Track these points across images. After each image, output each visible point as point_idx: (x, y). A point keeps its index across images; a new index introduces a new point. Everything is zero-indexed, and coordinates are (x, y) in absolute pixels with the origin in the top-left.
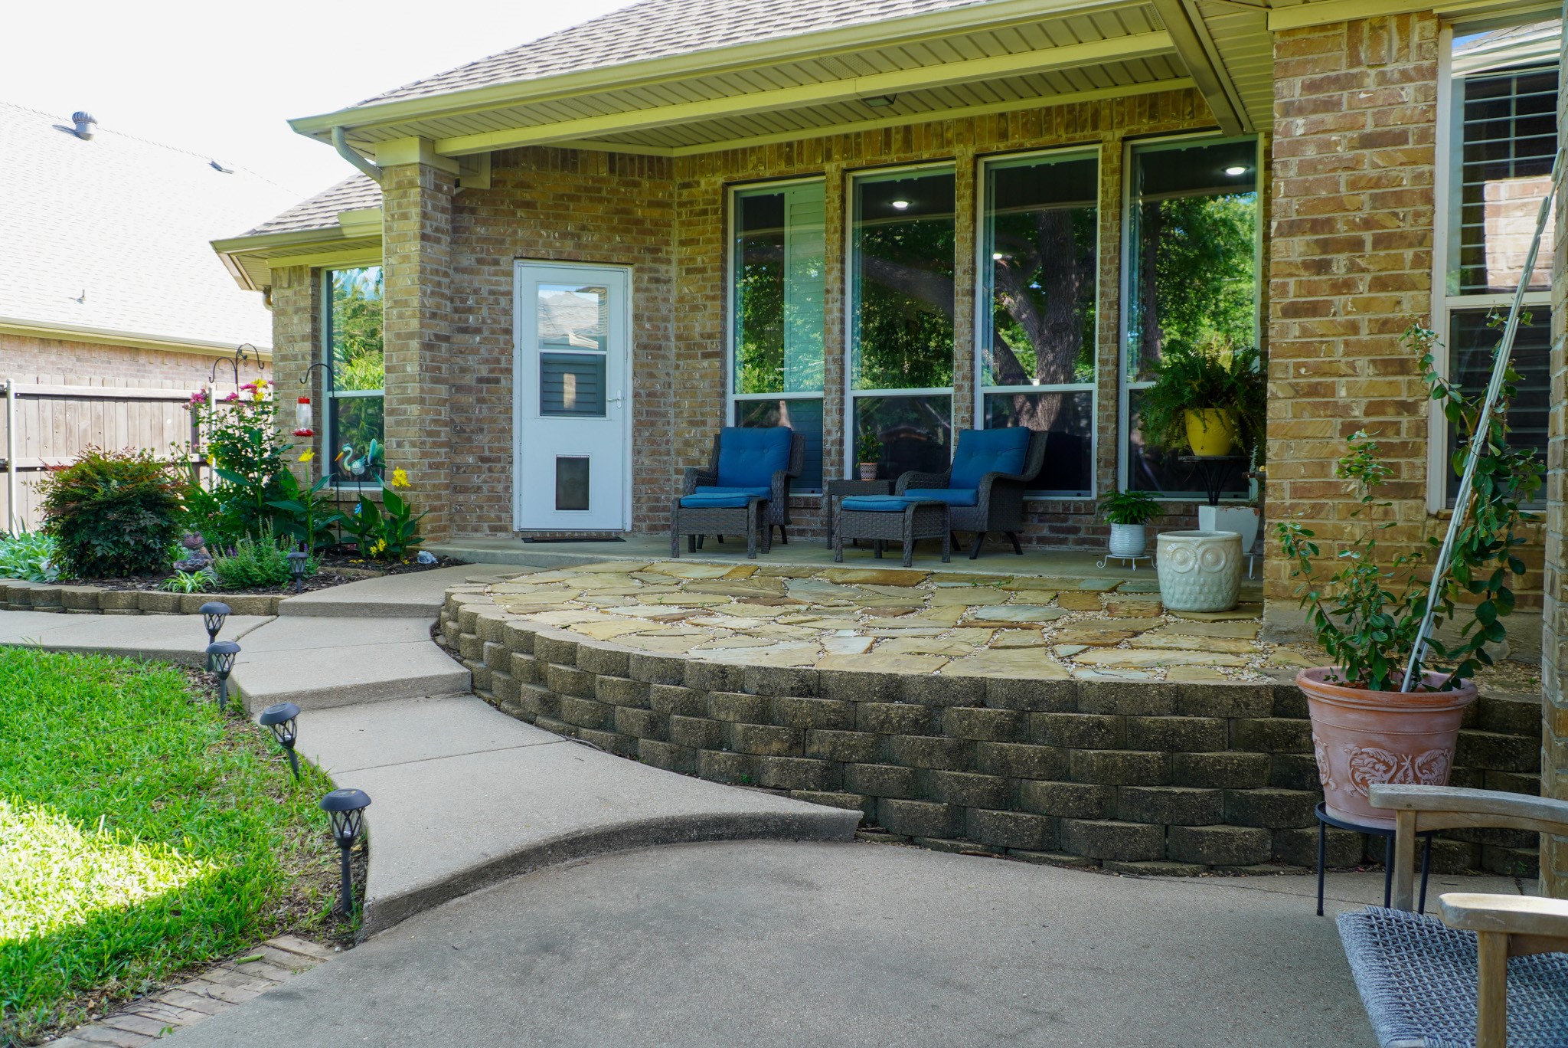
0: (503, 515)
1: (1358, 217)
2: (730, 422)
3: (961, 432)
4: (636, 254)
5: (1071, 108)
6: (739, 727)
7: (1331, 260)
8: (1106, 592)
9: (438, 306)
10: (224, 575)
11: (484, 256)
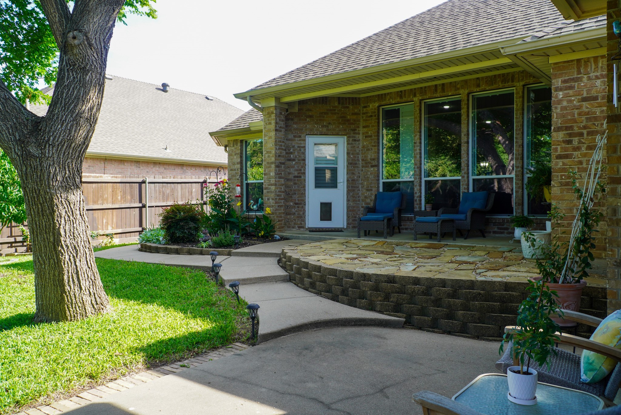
0: (302, 222)
1: (582, 125)
2: (381, 190)
3: (464, 193)
4: (347, 131)
5: (503, 75)
6: (369, 292)
7: (572, 140)
8: (507, 252)
9: (281, 153)
10: (214, 243)
11: (296, 134)
